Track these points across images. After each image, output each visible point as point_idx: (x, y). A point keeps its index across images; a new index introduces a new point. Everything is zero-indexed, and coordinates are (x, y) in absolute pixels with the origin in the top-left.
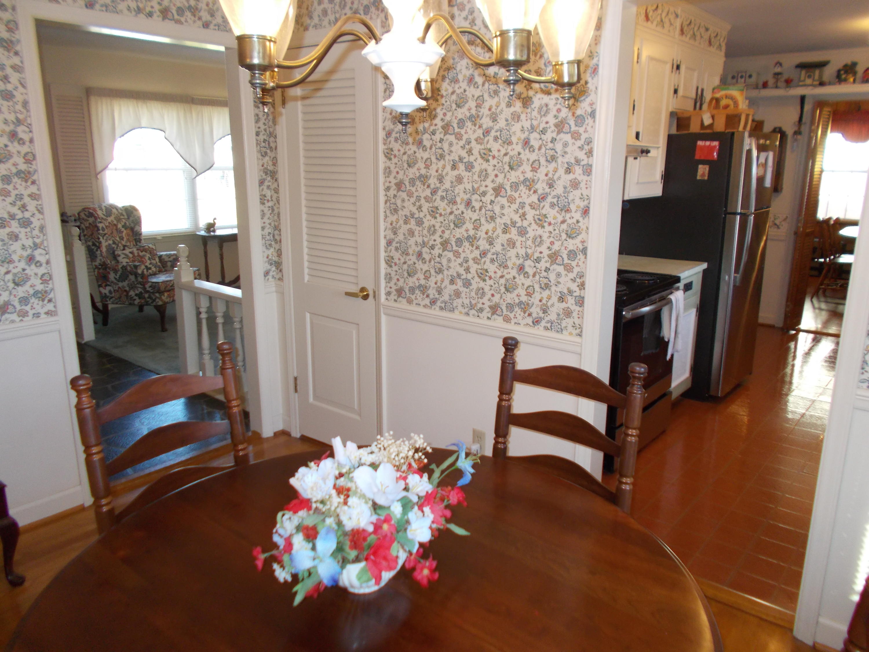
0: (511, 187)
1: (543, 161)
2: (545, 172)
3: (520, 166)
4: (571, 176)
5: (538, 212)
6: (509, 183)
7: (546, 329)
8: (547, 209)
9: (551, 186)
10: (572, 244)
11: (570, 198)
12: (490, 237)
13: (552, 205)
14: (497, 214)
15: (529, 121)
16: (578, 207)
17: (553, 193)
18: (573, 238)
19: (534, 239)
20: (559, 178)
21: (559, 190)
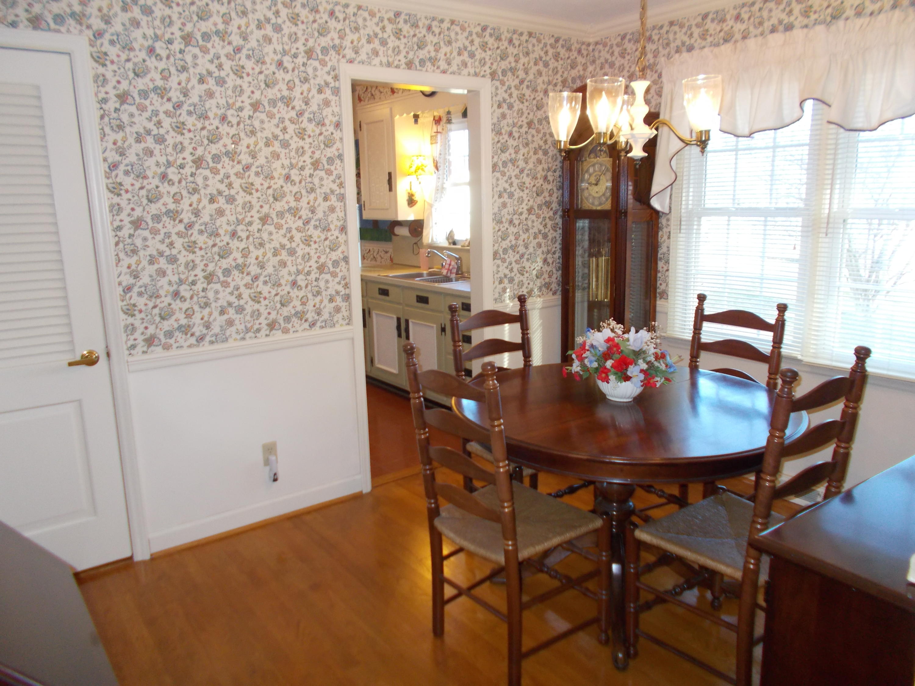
0: (277, 215)
1: (304, 192)
2: (307, 202)
3: (283, 197)
4: (328, 203)
5: (304, 234)
6: (275, 212)
7: (322, 327)
8: (311, 231)
9: (313, 212)
10: (335, 256)
11: (330, 220)
12: (260, 262)
13: (316, 227)
14: (266, 240)
15: (288, 159)
16: (336, 226)
17: (315, 218)
18: (335, 251)
19: (303, 257)
20: (319, 205)
21: (320, 214)
